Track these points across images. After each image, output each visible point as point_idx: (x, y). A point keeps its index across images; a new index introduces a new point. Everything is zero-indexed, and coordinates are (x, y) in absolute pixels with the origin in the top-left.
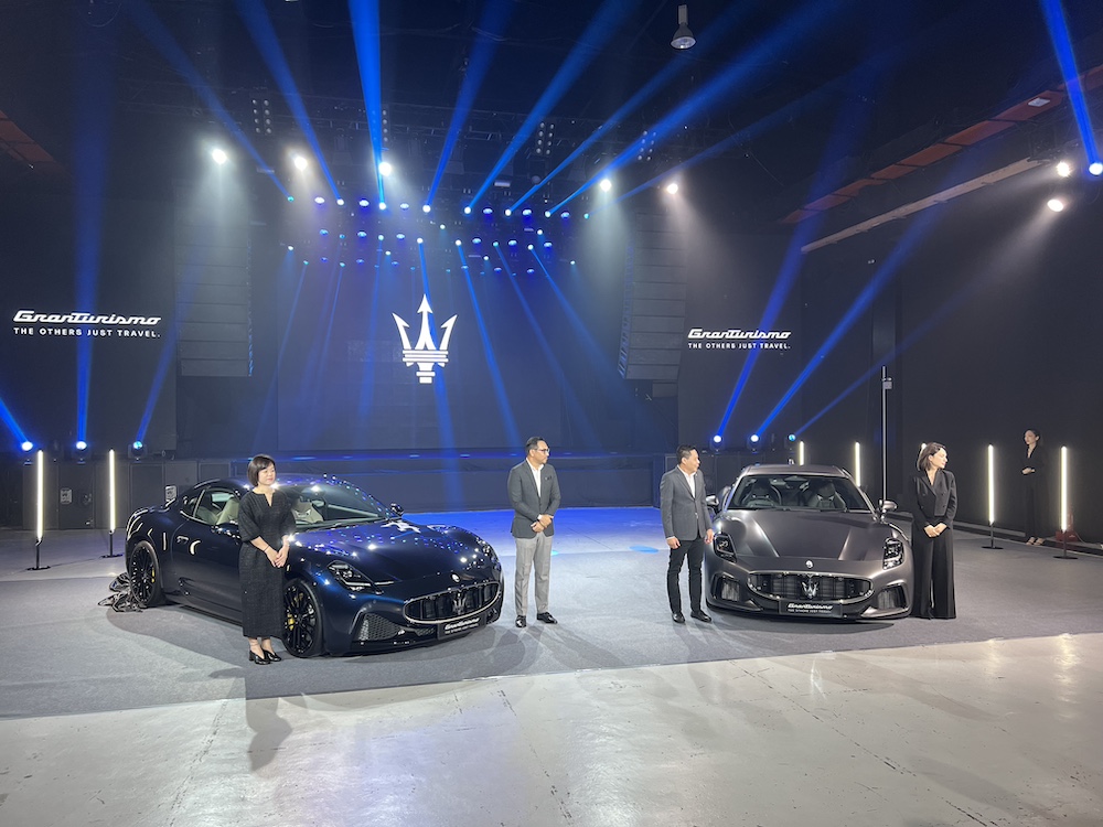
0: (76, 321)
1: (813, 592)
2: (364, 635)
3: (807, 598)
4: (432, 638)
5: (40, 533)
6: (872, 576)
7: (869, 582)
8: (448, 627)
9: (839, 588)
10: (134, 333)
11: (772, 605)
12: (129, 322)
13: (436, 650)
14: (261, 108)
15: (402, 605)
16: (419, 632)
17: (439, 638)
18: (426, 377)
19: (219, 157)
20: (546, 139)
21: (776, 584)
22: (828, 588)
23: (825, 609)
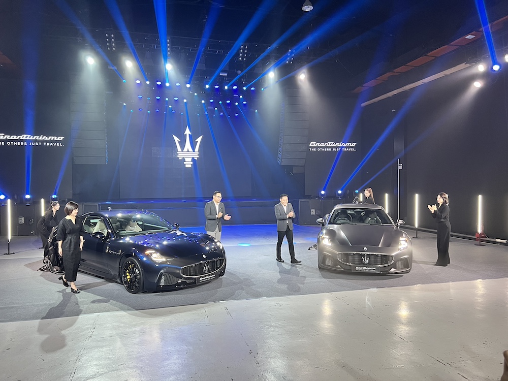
0: (24, 138)
1: (367, 261)
2: (162, 283)
3: (364, 264)
4: (194, 284)
5: (9, 237)
6: (393, 254)
7: (392, 257)
8: (201, 279)
9: (379, 259)
10: (51, 144)
11: (349, 268)
12: (49, 139)
13: (196, 289)
14: (110, 38)
15: (179, 269)
16: (188, 281)
17: (197, 284)
18: (188, 164)
19: (90, 61)
20: (243, 53)
21: (350, 258)
22: (374, 260)
23: (372, 269)
